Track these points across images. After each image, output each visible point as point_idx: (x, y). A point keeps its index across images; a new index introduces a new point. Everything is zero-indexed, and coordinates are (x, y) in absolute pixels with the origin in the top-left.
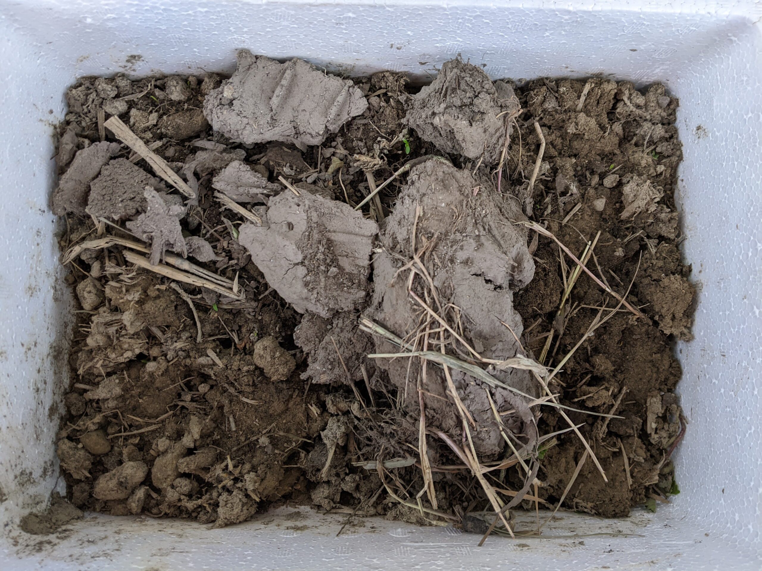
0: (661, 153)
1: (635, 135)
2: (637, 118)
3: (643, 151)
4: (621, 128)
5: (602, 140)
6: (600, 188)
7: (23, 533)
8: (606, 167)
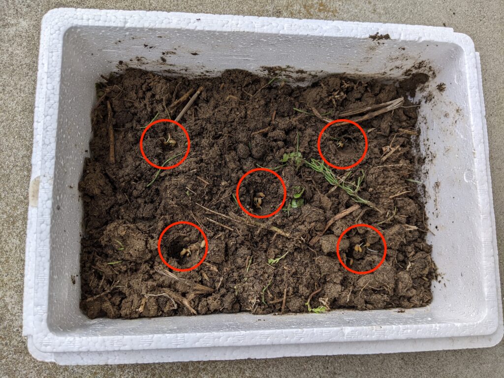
7: (427, 73)
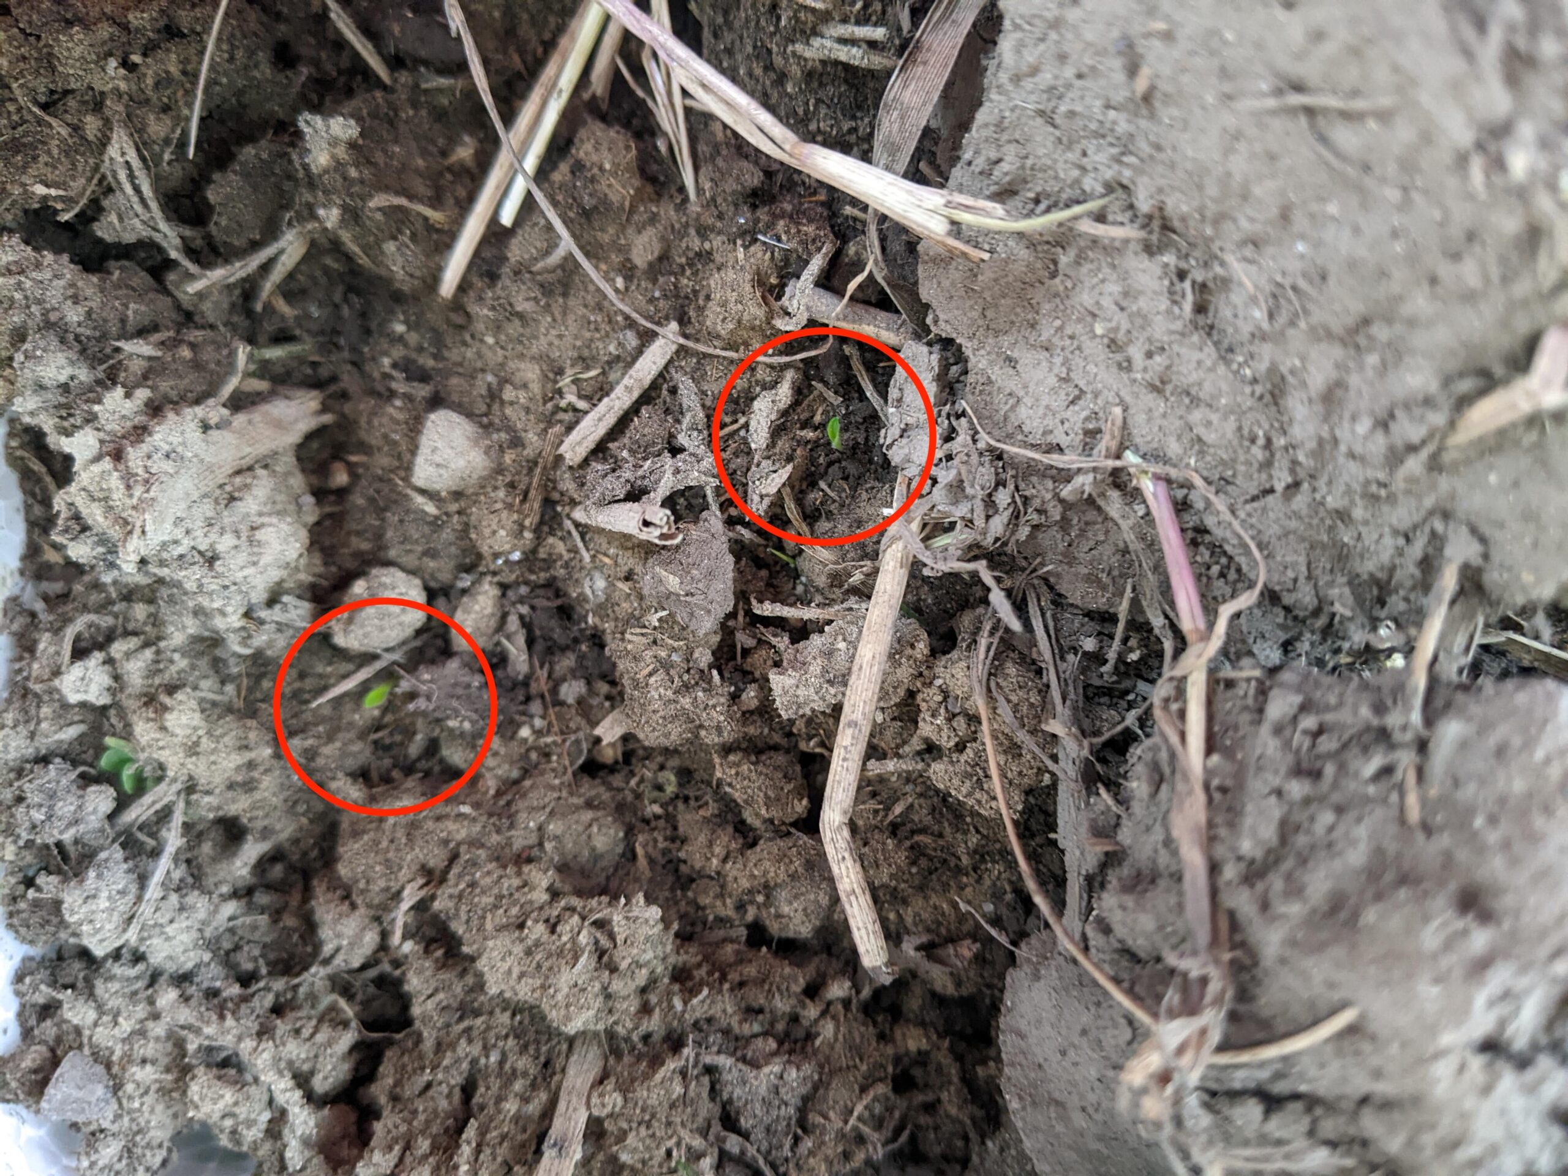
0: (86, 780)
1: (244, 894)
2: (235, 990)
3: (190, 788)
4: (325, 933)
5: (436, 858)
6: (442, 569)
8: (412, 696)
